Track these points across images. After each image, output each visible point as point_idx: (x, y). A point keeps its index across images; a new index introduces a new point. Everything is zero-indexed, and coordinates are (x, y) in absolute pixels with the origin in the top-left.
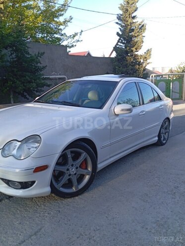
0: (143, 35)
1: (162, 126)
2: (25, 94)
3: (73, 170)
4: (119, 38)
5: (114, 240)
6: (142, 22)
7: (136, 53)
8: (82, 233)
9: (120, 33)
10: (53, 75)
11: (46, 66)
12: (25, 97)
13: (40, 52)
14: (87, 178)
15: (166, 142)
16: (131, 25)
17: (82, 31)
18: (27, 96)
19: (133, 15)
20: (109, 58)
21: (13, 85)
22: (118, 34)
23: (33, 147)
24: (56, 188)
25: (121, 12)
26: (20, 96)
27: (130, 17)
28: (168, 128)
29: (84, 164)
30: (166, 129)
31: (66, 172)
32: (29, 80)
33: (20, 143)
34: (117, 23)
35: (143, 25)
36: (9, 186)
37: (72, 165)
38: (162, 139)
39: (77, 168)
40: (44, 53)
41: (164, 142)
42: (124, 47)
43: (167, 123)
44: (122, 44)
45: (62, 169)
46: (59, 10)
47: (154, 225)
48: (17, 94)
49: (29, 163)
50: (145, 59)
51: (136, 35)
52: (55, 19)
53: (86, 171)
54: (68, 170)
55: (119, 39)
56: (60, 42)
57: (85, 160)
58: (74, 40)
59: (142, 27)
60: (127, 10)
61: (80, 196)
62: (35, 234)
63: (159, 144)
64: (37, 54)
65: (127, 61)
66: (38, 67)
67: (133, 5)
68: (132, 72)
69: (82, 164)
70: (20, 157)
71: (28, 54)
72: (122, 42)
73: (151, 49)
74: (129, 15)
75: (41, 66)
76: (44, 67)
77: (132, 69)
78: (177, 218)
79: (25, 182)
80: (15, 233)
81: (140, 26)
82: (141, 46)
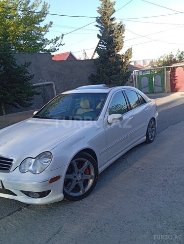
0: (123, 36)
1: (149, 126)
2: (16, 103)
3: (79, 177)
4: (99, 39)
5: (121, 229)
6: (120, 24)
7: (118, 53)
8: (95, 227)
9: (101, 35)
10: (40, 82)
11: (34, 75)
12: (16, 107)
13: (27, 63)
14: (91, 181)
15: (153, 140)
16: (110, 27)
17: (63, 35)
18: (18, 105)
19: (112, 17)
20: (92, 60)
21: (4, 97)
22: (98, 36)
23: (44, 162)
24: (67, 194)
25: (100, 15)
26: (11, 106)
27: (108, 20)
28: (154, 127)
29: (88, 170)
30: (152, 127)
31: (74, 179)
32: (19, 90)
33: (34, 160)
34: (97, 26)
35: (122, 26)
36: (29, 196)
37: (78, 173)
38: (150, 137)
39: (82, 174)
40: (30, 63)
41: (152, 139)
42: (105, 49)
43: (153, 123)
44: (103, 46)
45: (71, 176)
46: (39, 16)
47: (150, 214)
48: (8, 105)
49: (45, 176)
50: (127, 59)
51: (116, 36)
52: (36, 25)
53: (89, 176)
54: (75, 177)
55: (100, 41)
56: (43, 47)
57: (89, 167)
58: (56, 45)
59: (121, 28)
60: (105, 13)
61: (87, 198)
62: (57, 233)
63: (148, 141)
64: (24, 64)
65: (110, 62)
66: (26, 76)
67: (111, 7)
68: (115, 72)
69: (86, 170)
70: (36, 171)
71: (16, 65)
72: (103, 44)
73: (131, 48)
74: (108, 17)
75: (29, 75)
76: (32, 76)
77: (115, 70)
78: (168, 206)
79: (43, 192)
80: (41, 234)
81: (119, 28)
82: (122, 47)
